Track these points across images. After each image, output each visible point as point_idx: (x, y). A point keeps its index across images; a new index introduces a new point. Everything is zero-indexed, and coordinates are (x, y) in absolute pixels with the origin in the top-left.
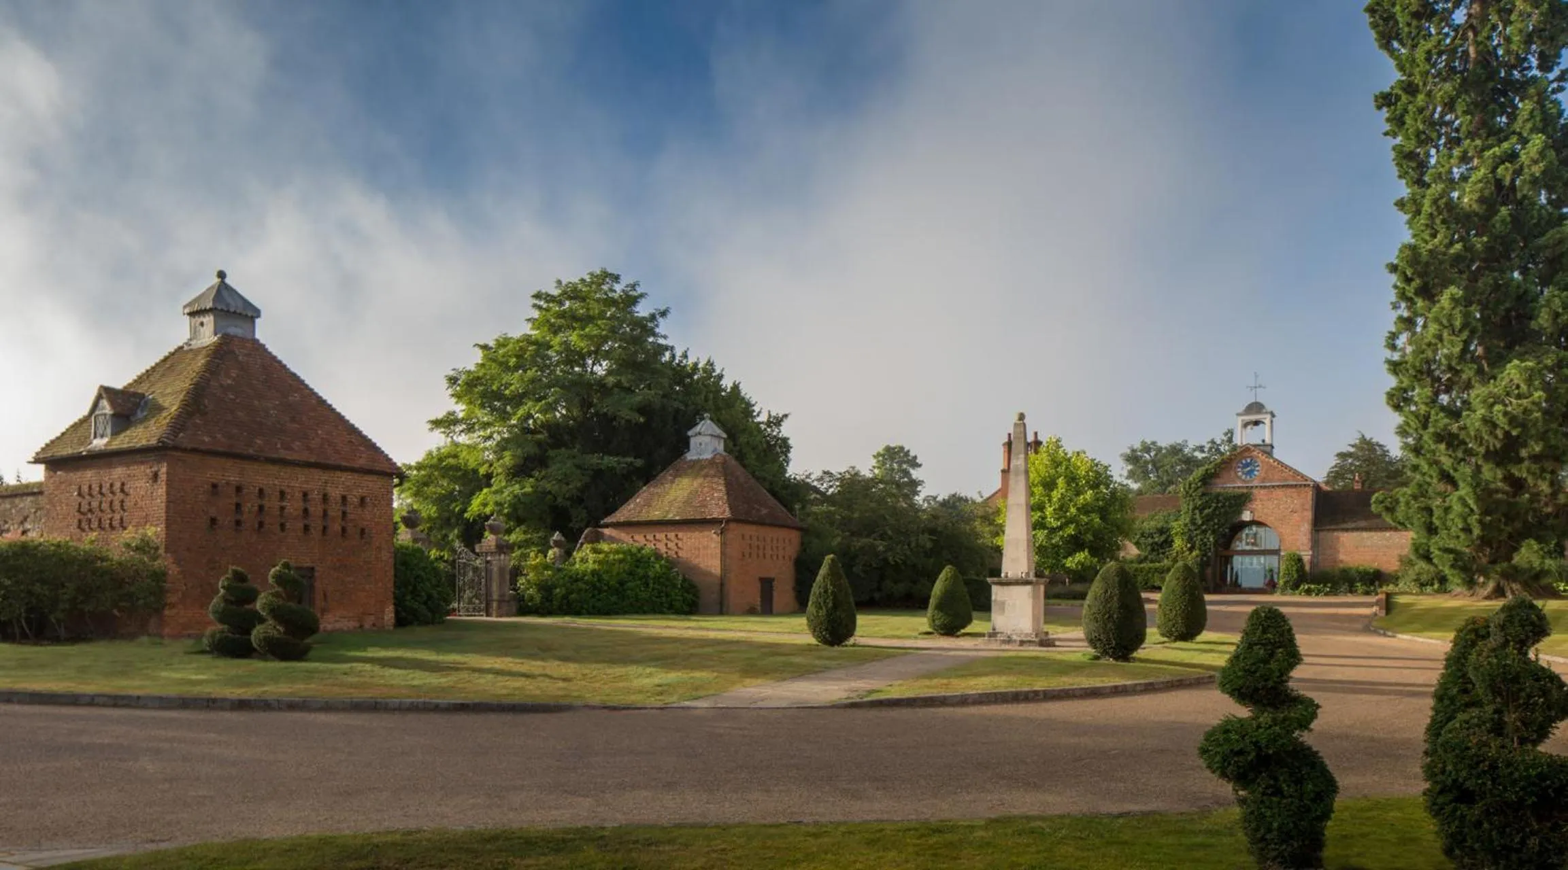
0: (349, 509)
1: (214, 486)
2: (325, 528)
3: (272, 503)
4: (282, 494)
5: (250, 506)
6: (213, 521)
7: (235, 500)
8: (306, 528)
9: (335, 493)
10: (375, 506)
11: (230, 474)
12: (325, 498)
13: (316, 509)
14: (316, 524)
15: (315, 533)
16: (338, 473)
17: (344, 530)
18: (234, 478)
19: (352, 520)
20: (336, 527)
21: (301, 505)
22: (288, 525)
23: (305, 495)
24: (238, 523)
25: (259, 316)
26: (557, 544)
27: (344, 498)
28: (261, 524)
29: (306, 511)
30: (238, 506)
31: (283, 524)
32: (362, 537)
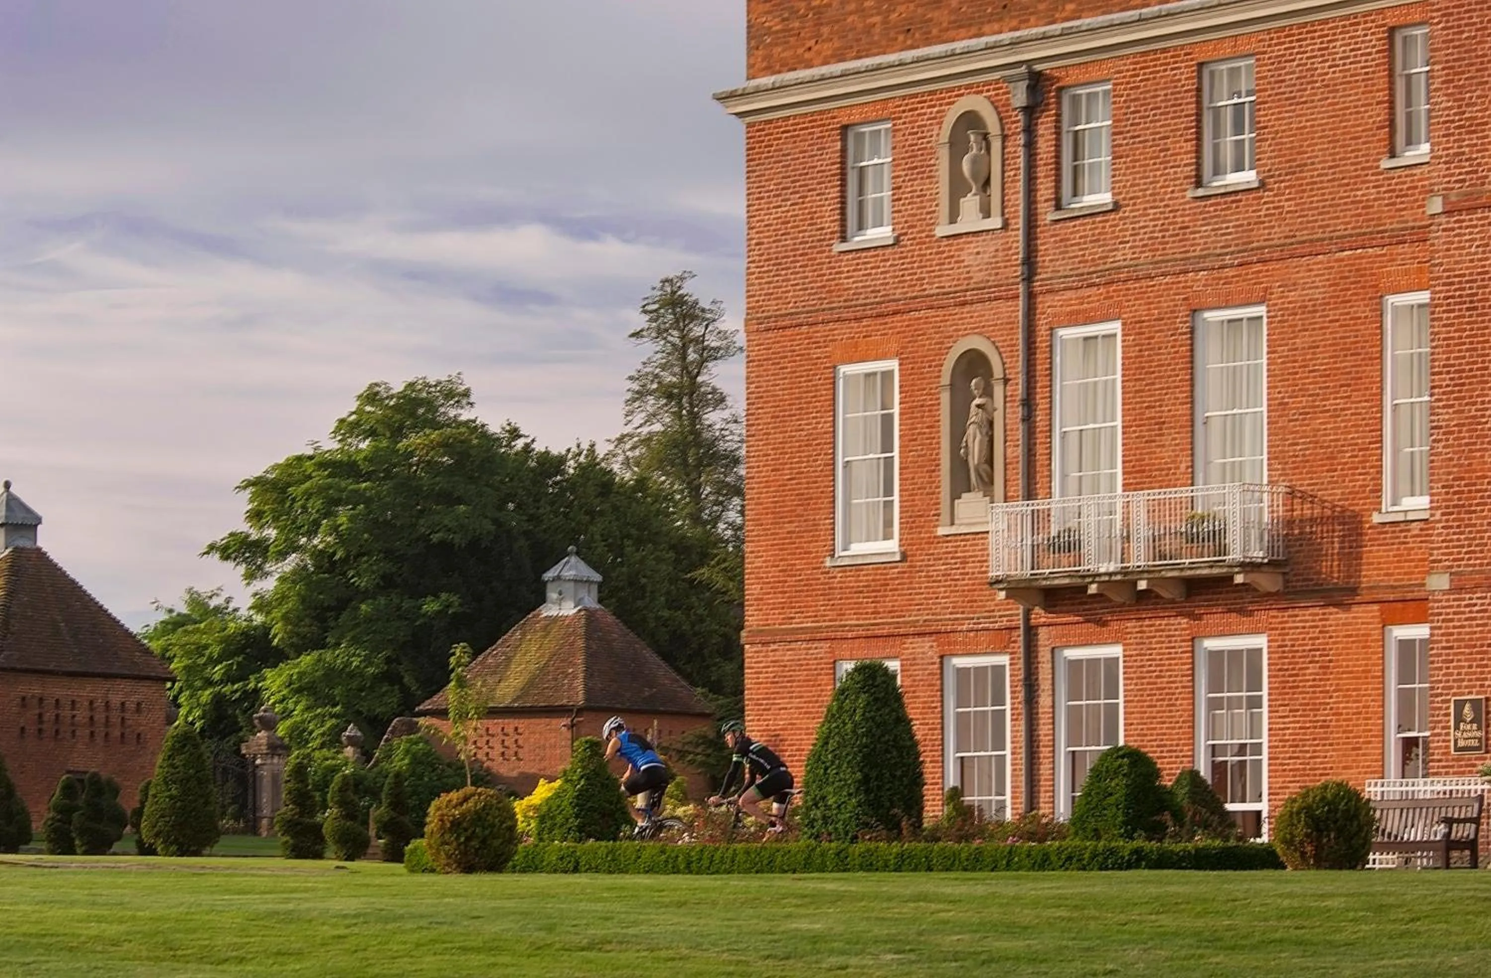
0: (127, 715)
1: (24, 699)
2: (107, 735)
3: (66, 713)
4: (73, 702)
5: (49, 716)
6: (23, 729)
7: (37, 712)
8: (92, 734)
9: (116, 700)
10: (150, 710)
11: (33, 688)
12: (107, 705)
13: (100, 717)
14: (100, 731)
15: (99, 740)
16: (118, 681)
17: (123, 735)
18: (37, 691)
19: (130, 726)
20: (117, 733)
21: (87, 714)
22: (78, 733)
23: (91, 703)
24: (40, 731)
25: (40, 523)
26: (352, 741)
27: (123, 704)
28: (57, 732)
29: (92, 718)
30: (40, 715)
31: (74, 732)
32: (138, 742)
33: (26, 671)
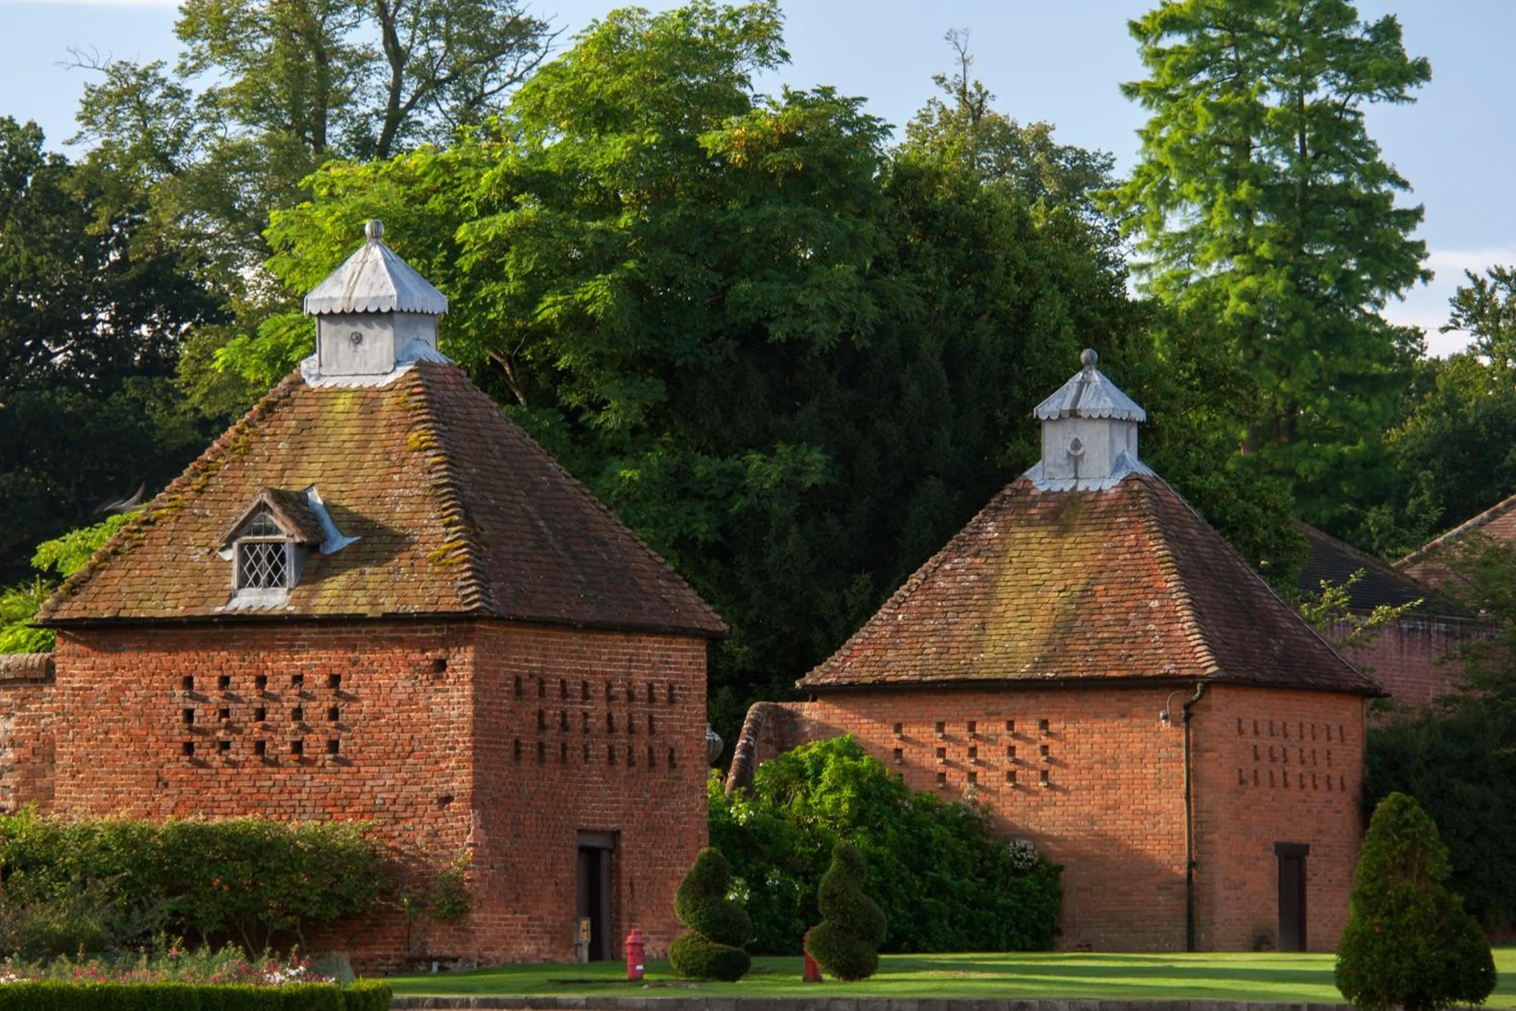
0: (656, 710)
1: (517, 681)
2: (630, 751)
3: (576, 707)
4: (585, 687)
5: (552, 715)
6: (518, 741)
7: (535, 707)
8: (610, 750)
9: (641, 678)
11: (531, 657)
12: (630, 689)
13: (620, 714)
14: (621, 743)
15: (620, 762)
16: (645, 639)
17: (650, 751)
18: (536, 661)
19: (661, 733)
20: (642, 747)
21: (604, 708)
22: (591, 750)
23: (609, 686)
24: (541, 746)
27: (651, 686)
28: (564, 747)
29: (609, 718)
30: (541, 714)
31: (586, 750)
32: (673, 766)
33: (519, 622)
